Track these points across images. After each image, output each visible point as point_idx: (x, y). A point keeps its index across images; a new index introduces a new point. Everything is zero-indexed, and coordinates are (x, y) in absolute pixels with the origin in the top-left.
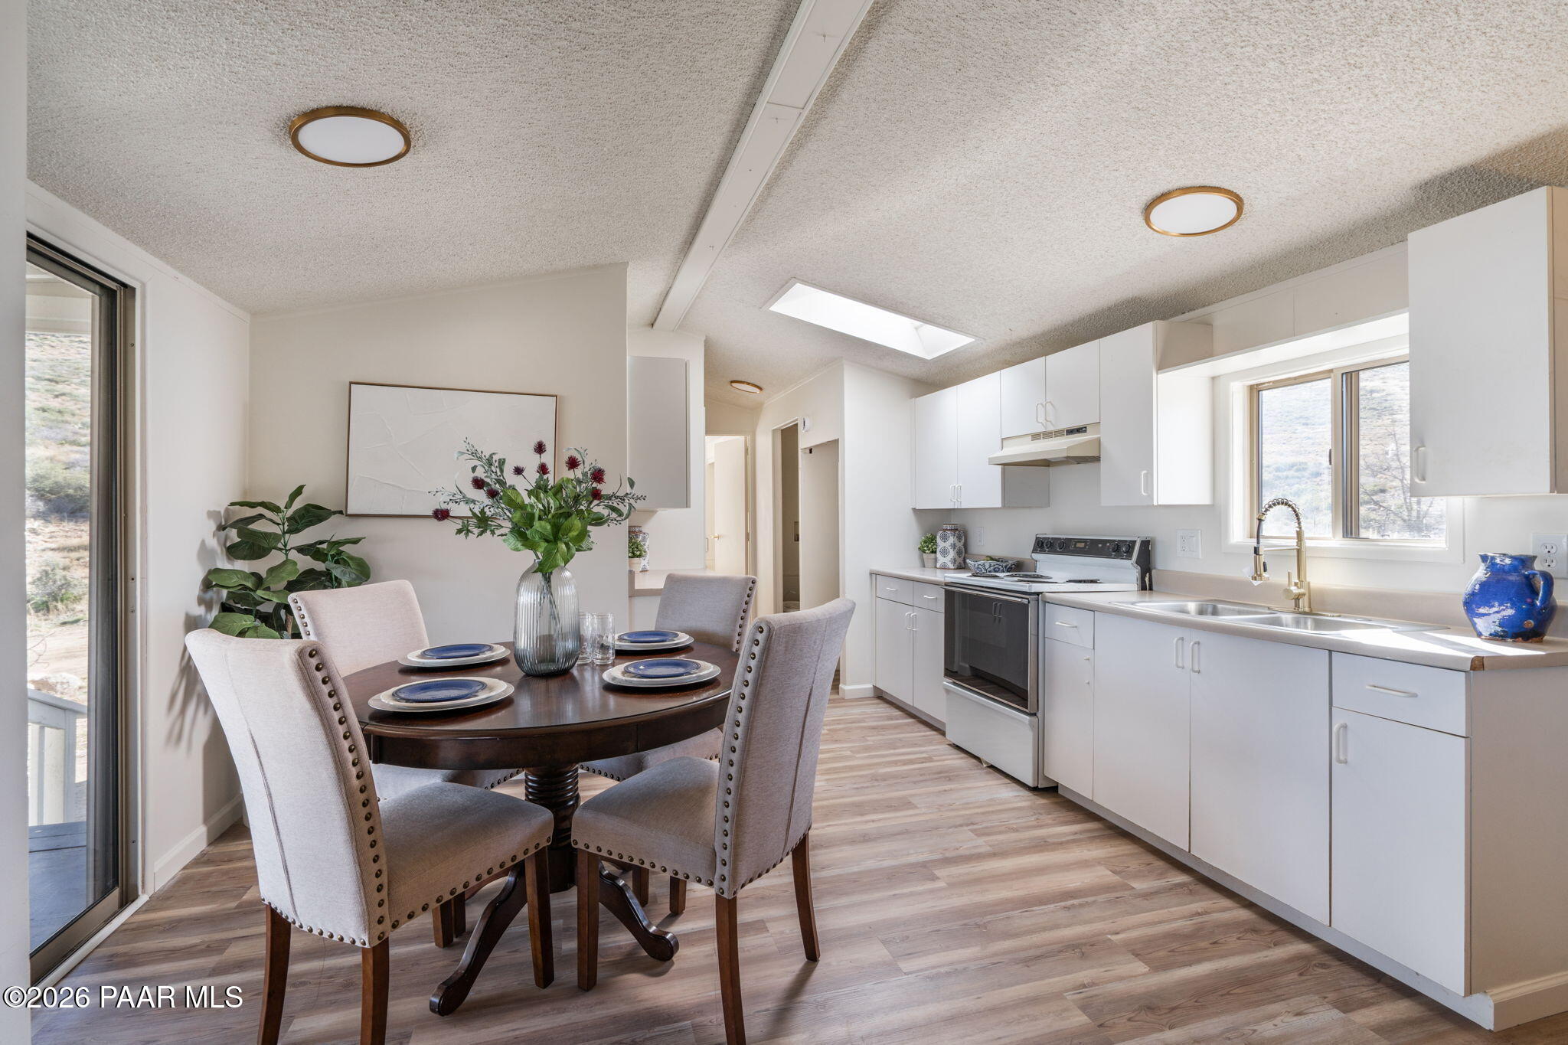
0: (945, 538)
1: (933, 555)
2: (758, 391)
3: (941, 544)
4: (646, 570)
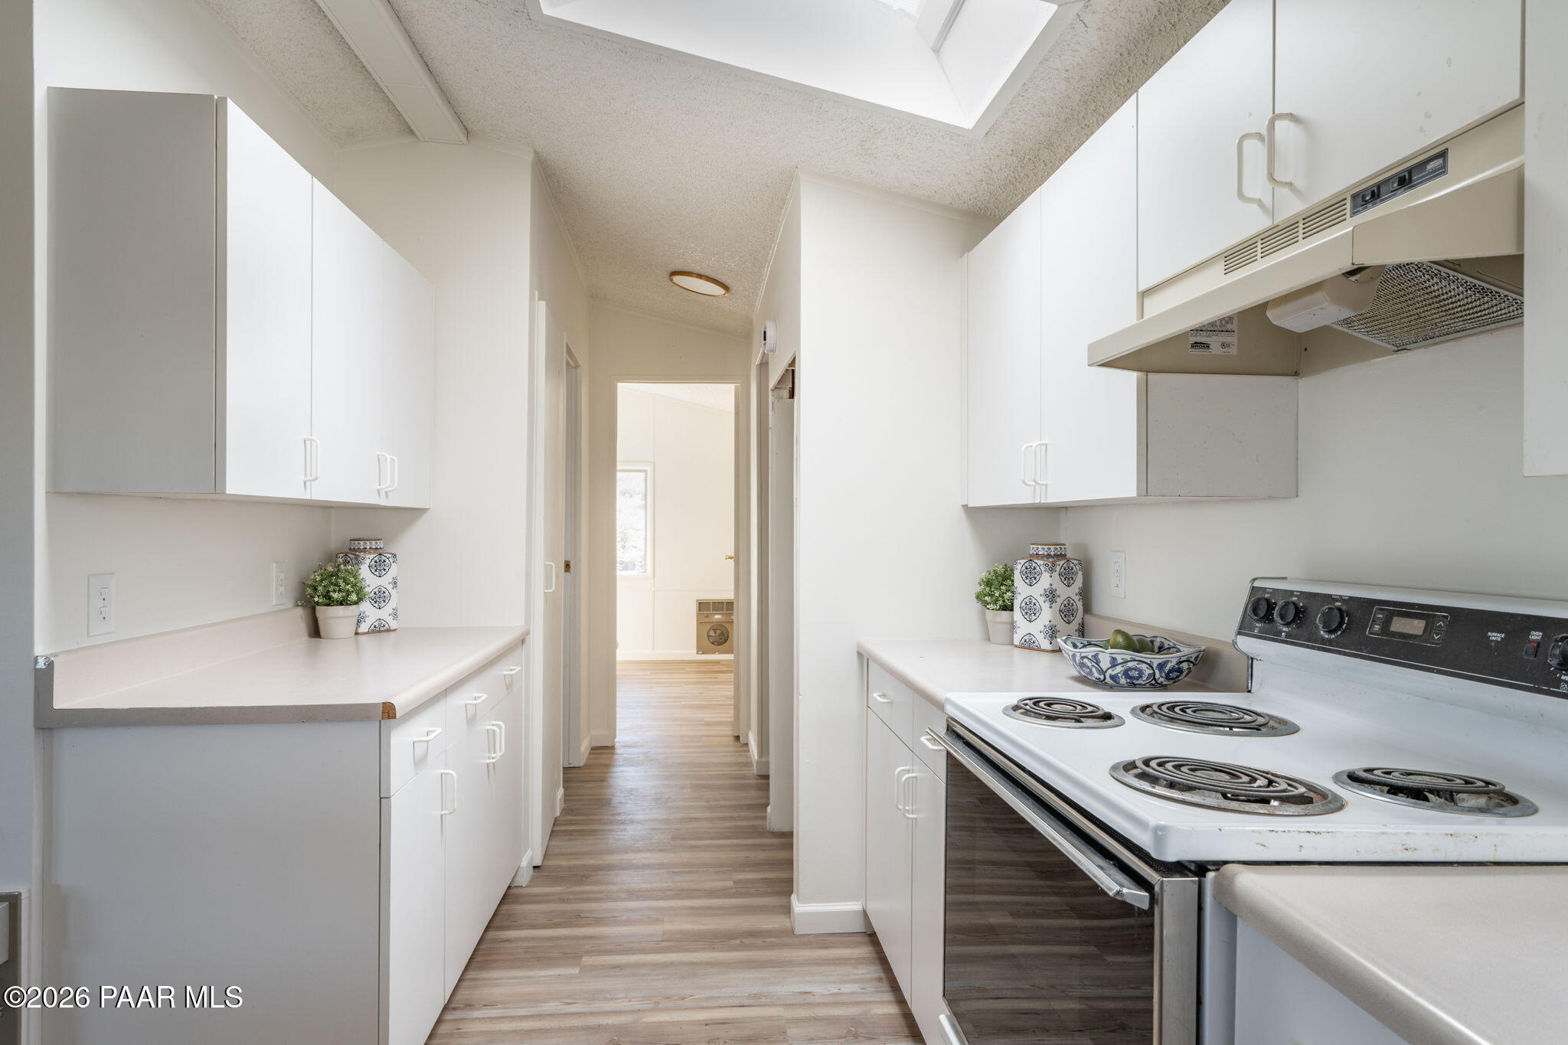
0: (1031, 577)
1: (1007, 614)
2: (720, 291)
3: (1022, 590)
4: (389, 630)
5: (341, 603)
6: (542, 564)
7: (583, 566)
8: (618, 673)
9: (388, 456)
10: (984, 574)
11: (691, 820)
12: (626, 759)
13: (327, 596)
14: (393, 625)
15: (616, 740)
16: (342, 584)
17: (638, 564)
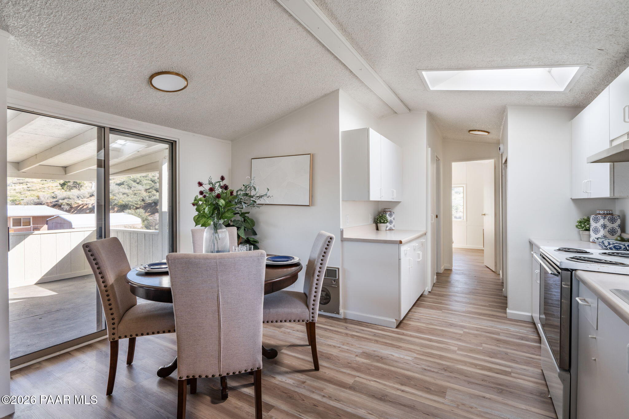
0: (596, 220)
1: (587, 232)
2: (486, 134)
3: (593, 225)
4: (393, 230)
5: (384, 223)
6: (431, 215)
7: (441, 216)
8: (453, 251)
9: (394, 190)
10: (579, 220)
11: (476, 289)
12: (455, 273)
13: (380, 221)
14: (394, 228)
15: (453, 268)
16: (383, 219)
17: (462, 217)
